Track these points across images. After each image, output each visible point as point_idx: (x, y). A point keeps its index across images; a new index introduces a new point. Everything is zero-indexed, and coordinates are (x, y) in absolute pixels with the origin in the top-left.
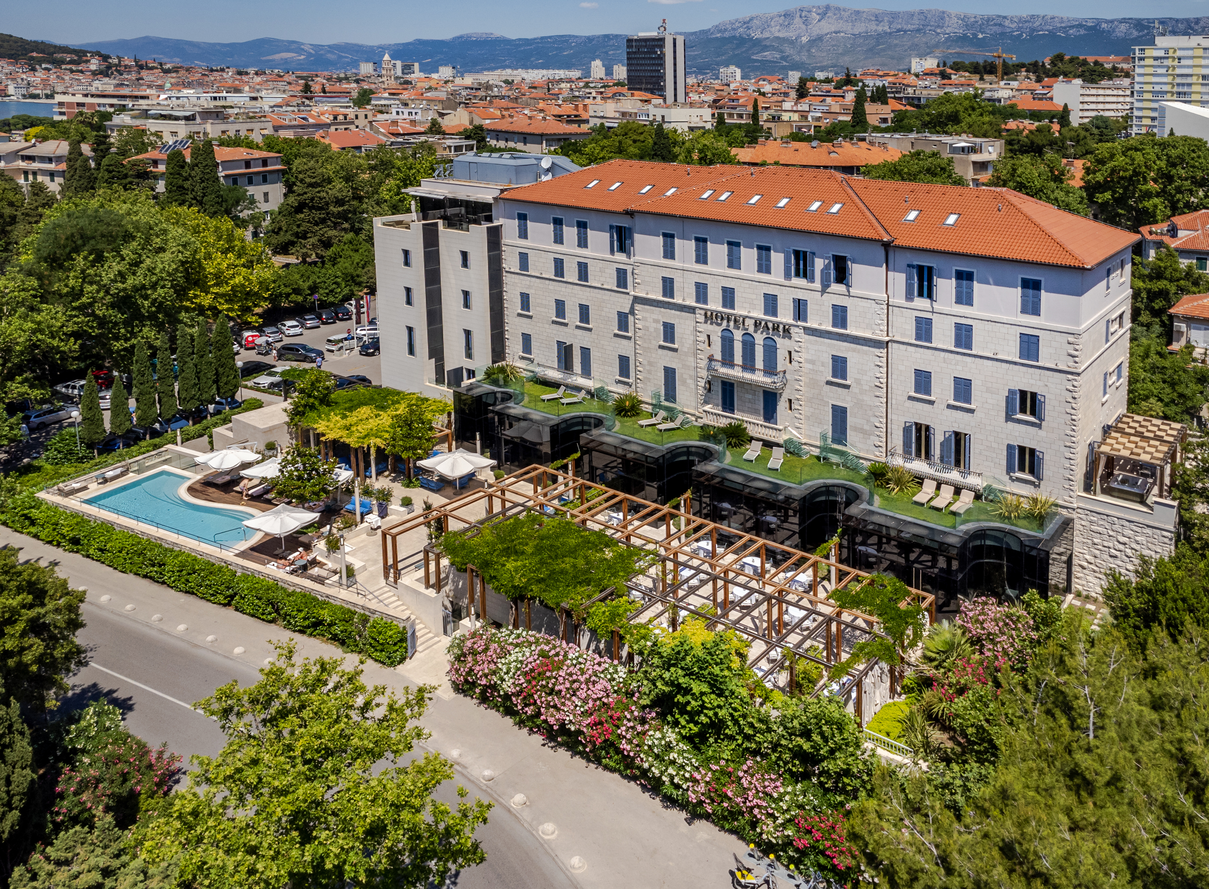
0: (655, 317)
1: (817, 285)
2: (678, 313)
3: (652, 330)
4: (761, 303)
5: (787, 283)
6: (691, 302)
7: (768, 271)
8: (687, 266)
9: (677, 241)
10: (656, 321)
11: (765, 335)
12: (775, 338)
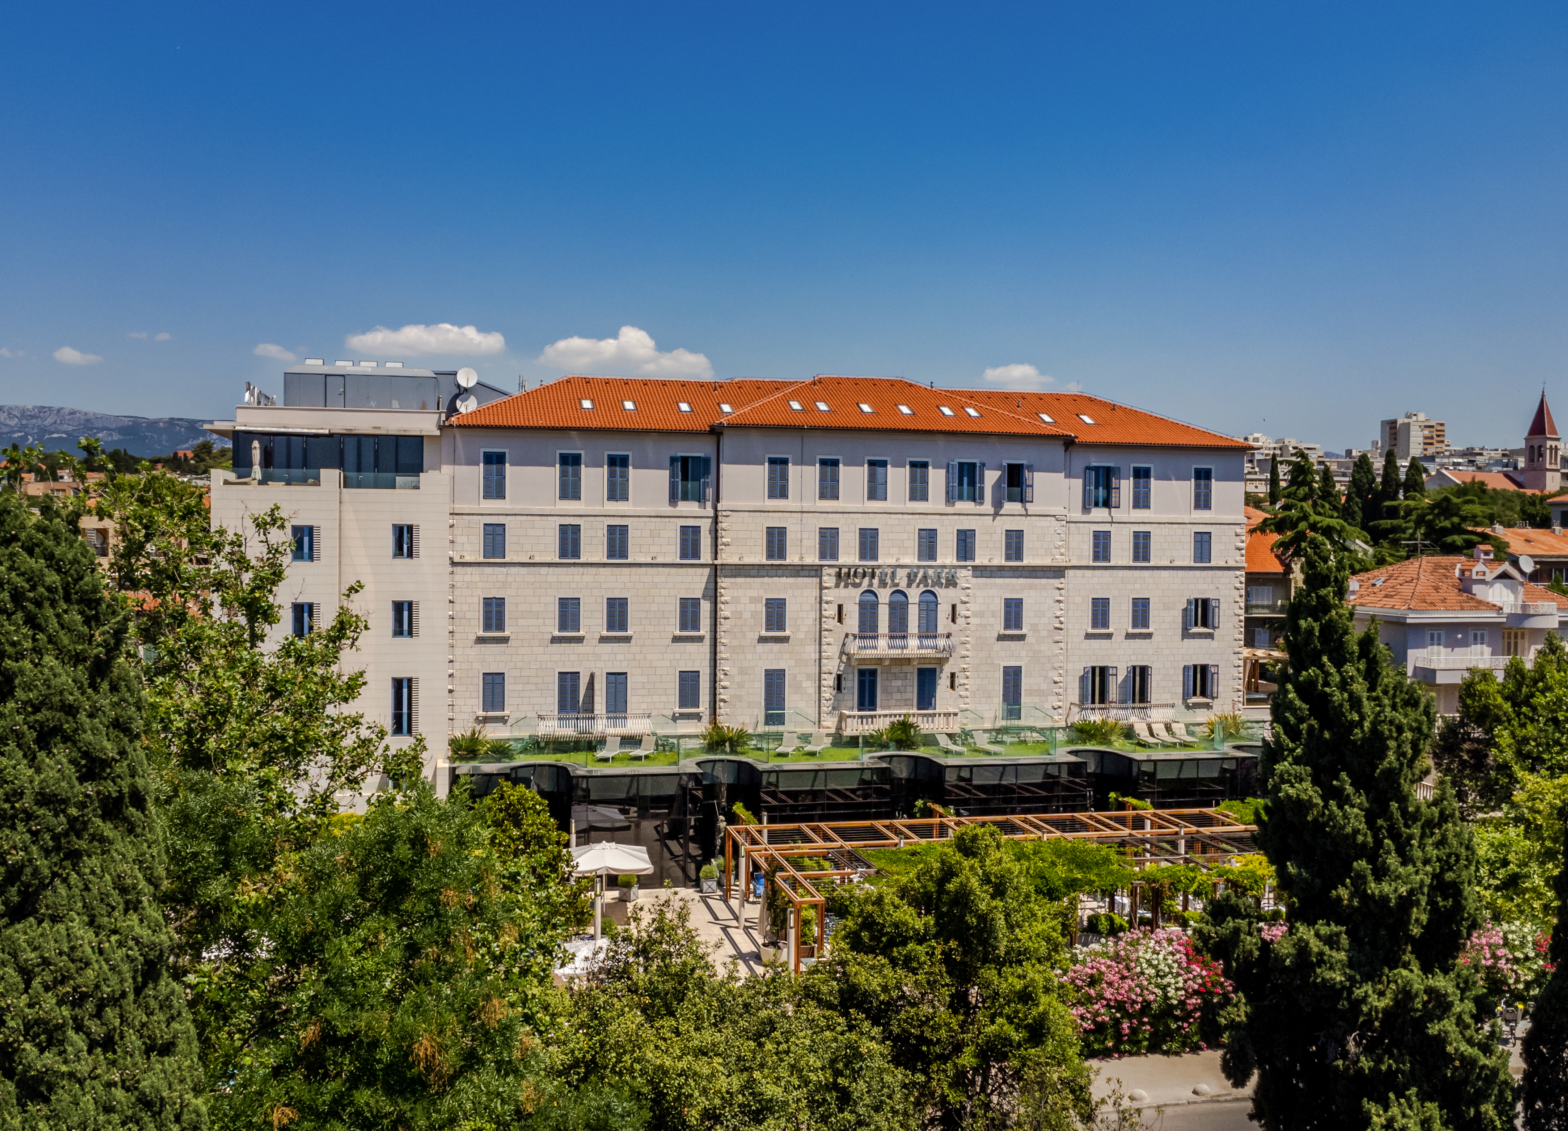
0: (754, 593)
1: (987, 507)
2: (791, 580)
3: (747, 615)
4: (913, 543)
5: (950, 510)
6: (813, 559)
7: (925, 498)
8: (807, 505)
9: (791, 468)
10: (753, 600)
11: (922, 588)
12: (936, 590)
